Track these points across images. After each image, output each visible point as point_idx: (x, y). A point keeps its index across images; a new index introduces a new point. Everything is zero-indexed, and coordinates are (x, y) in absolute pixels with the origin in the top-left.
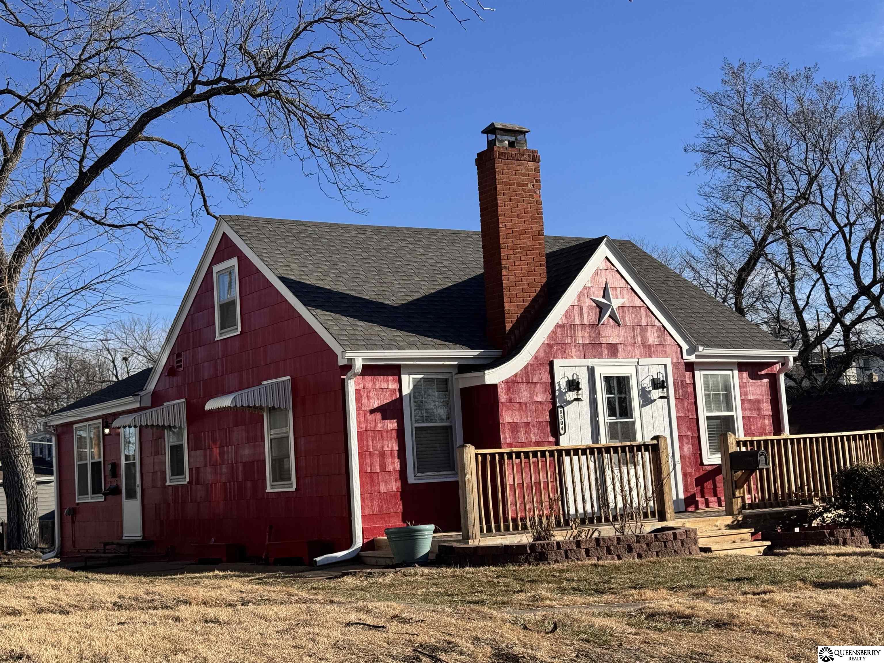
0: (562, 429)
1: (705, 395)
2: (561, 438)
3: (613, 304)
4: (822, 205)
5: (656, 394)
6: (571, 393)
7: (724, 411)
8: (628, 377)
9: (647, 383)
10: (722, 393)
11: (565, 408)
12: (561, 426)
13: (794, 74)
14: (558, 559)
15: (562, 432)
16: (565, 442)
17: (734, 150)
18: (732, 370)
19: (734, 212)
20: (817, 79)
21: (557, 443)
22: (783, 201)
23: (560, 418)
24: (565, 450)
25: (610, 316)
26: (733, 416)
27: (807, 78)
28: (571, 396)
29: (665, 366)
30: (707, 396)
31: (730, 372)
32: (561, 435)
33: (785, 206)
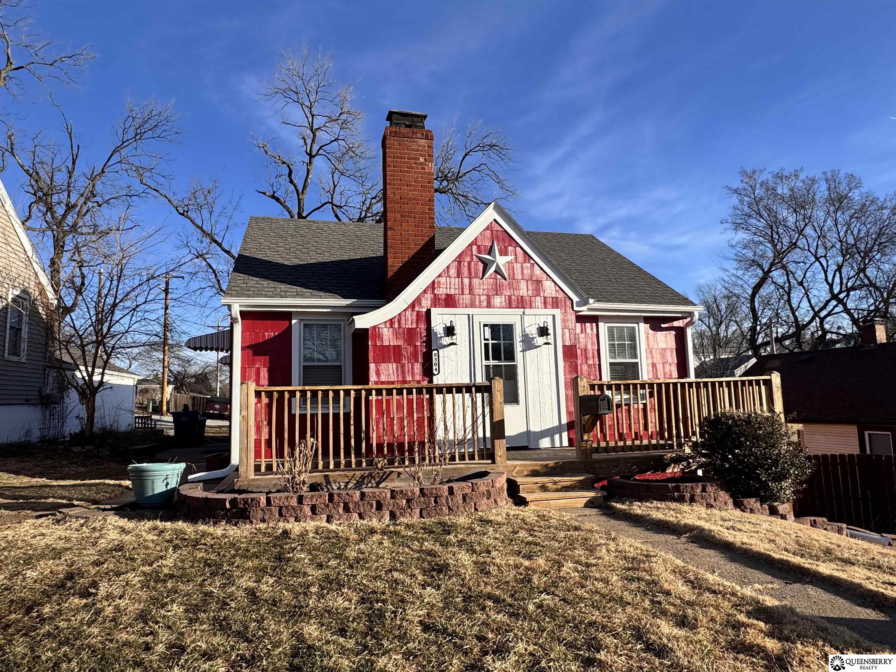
0: (436, 370)
1: (610, 345)
2: (434, 377)
3: (498, 261)
4: (809, 250)
5: (540, 341)
6: (447, 338)
7: (629, 358)
8: (512, 325)
9: (533, 331)
10: (627, 343)
11: (440, 351)
12: (434, 367)
13: (788, 175)
14: (266, 518)
15: (435, 372)
16: (438, 380)
17: (753, 221)
18: (638, 323)
19: (750, 255)
20: (803, 176)
21: (431, 381)
22: (782, 248)
23: (434, 359)
24: (436, 388)
25: (496, 271)
26: (637, 363)
27: (796, 175)
28: (446, 340)
29: (554, 316)
30: (612, 346)
31: (636, 325)
32: (435, 375)
33: (783, 250)
